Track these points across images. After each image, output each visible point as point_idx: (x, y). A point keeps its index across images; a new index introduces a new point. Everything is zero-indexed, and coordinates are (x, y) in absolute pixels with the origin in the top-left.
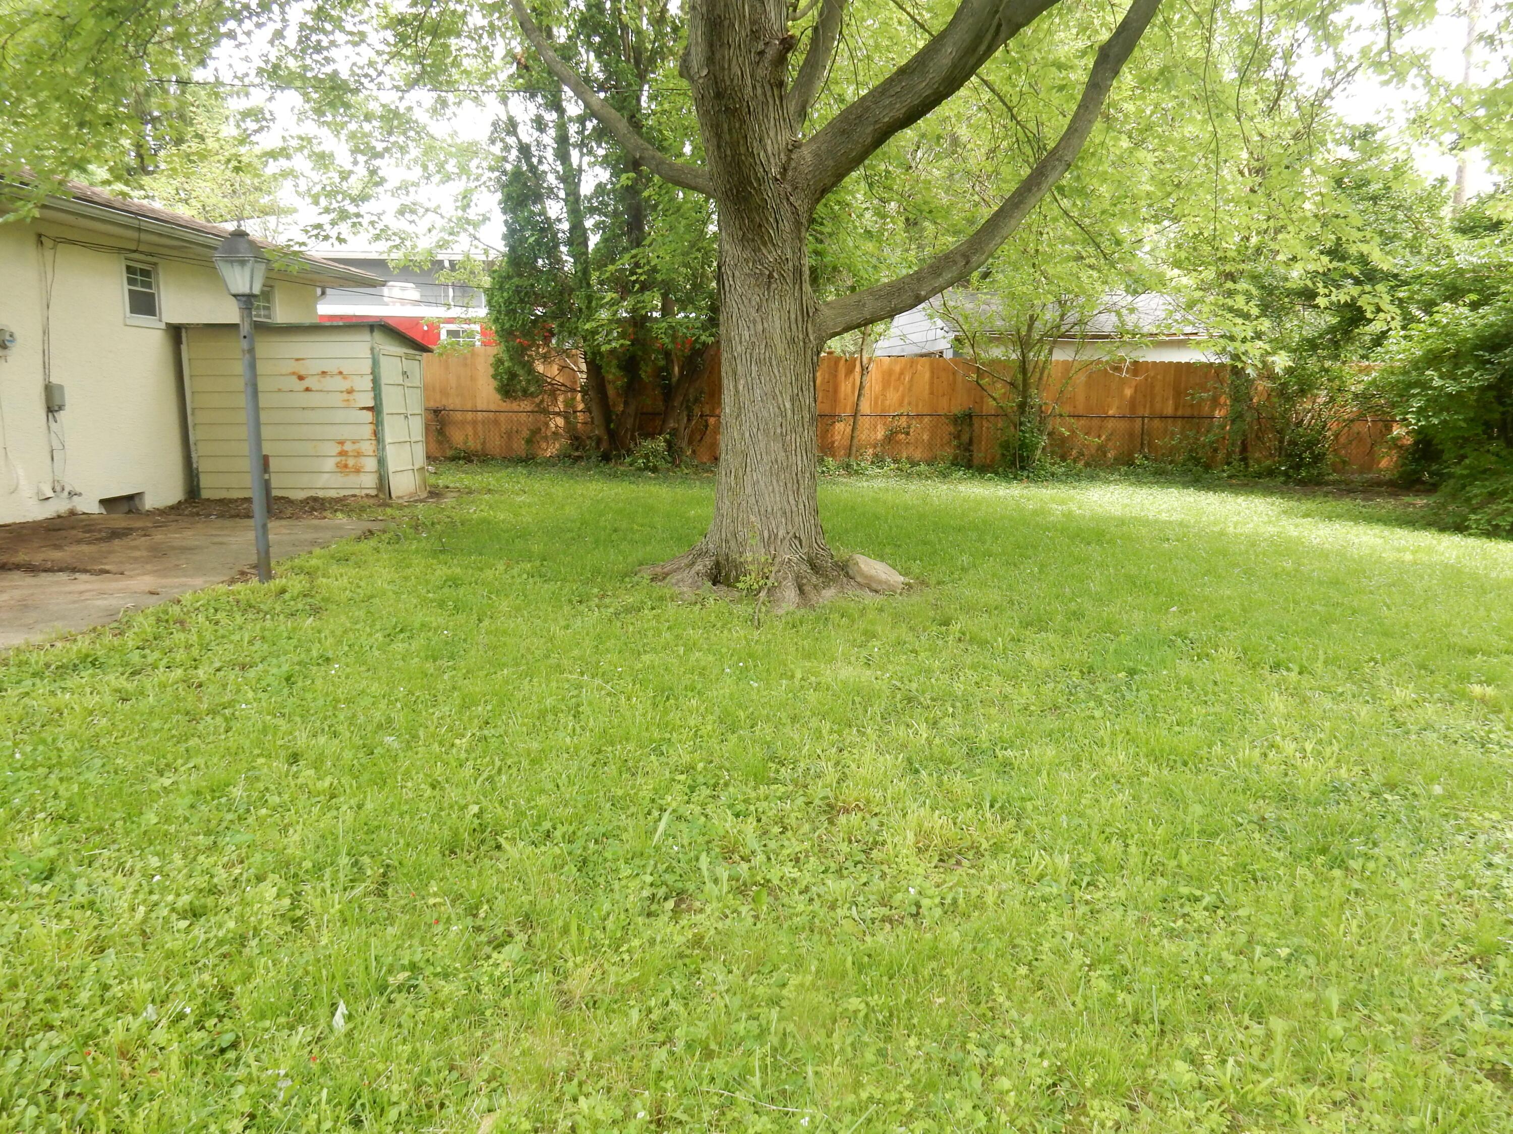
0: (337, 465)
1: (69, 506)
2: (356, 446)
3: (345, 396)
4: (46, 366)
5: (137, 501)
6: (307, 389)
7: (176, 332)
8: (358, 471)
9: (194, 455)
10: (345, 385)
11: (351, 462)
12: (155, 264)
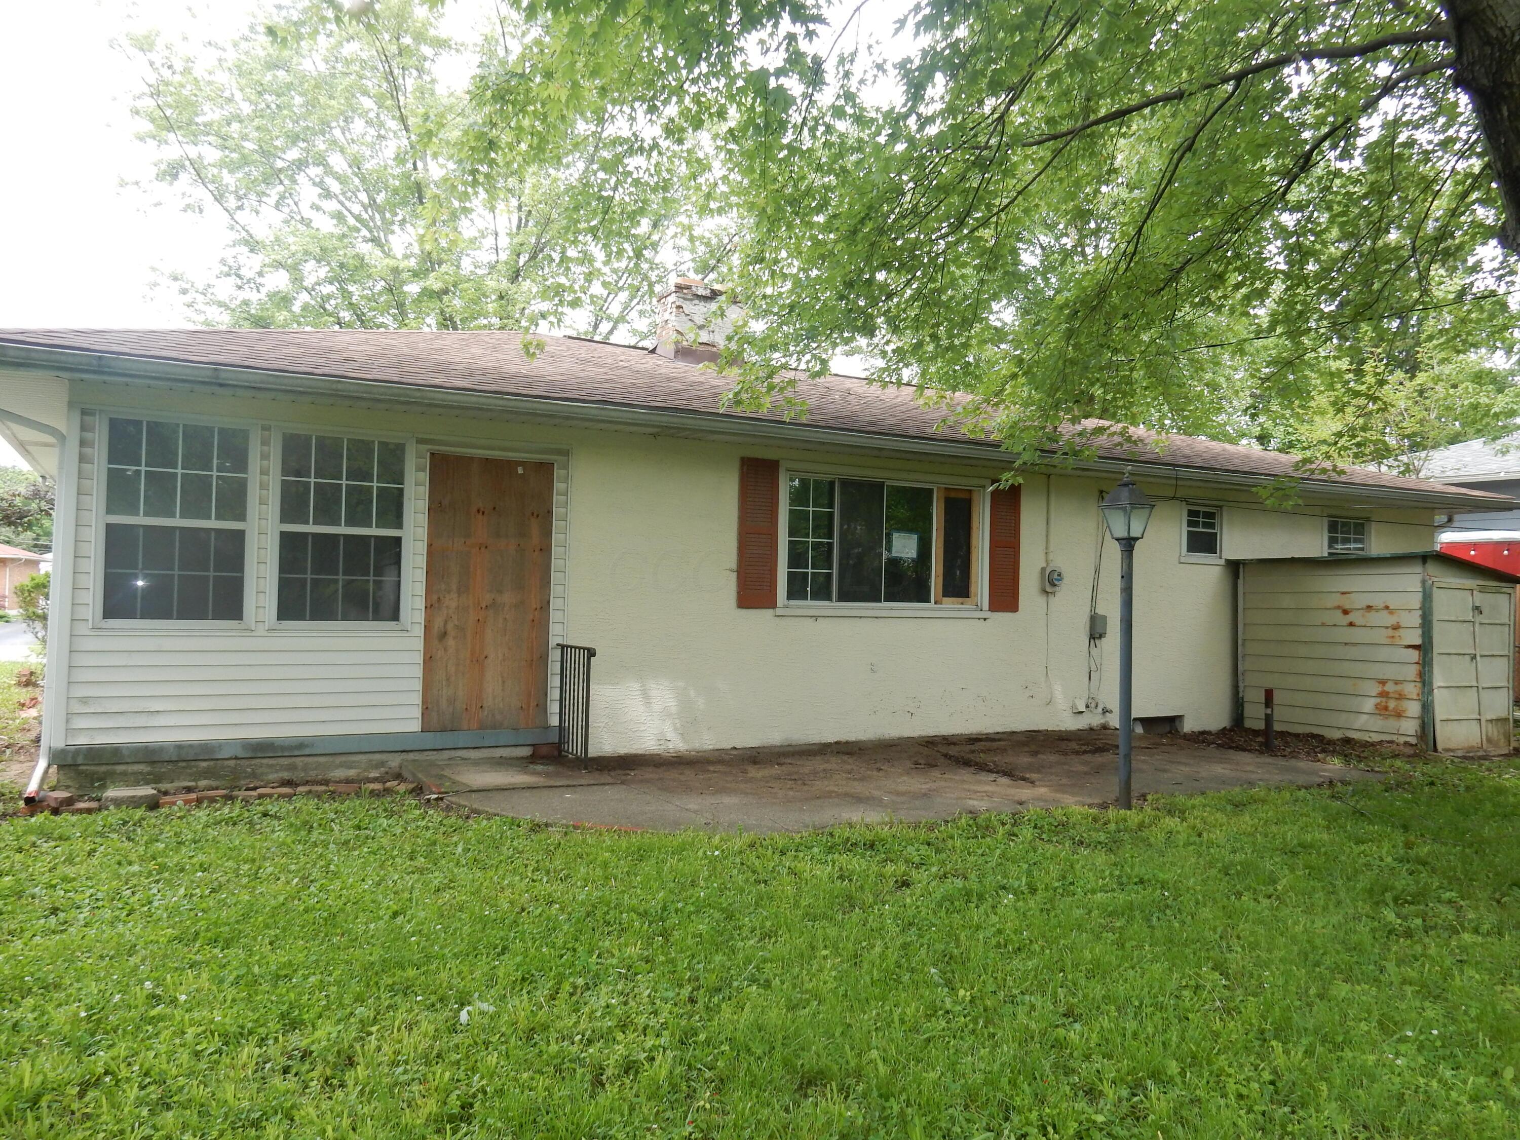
0: (1377, 706)
1: (1103, 721)
2: (1399, 688)
3: (1390, 632)
4: (1093, 599)
5: (1177, 723)
6: (1351, 624)
7: (1235, 567)
8: (1399, 715)
9: (1241, 685)
10: (1391, 620)
11: (1392, 704)
12: (1221, 507)
